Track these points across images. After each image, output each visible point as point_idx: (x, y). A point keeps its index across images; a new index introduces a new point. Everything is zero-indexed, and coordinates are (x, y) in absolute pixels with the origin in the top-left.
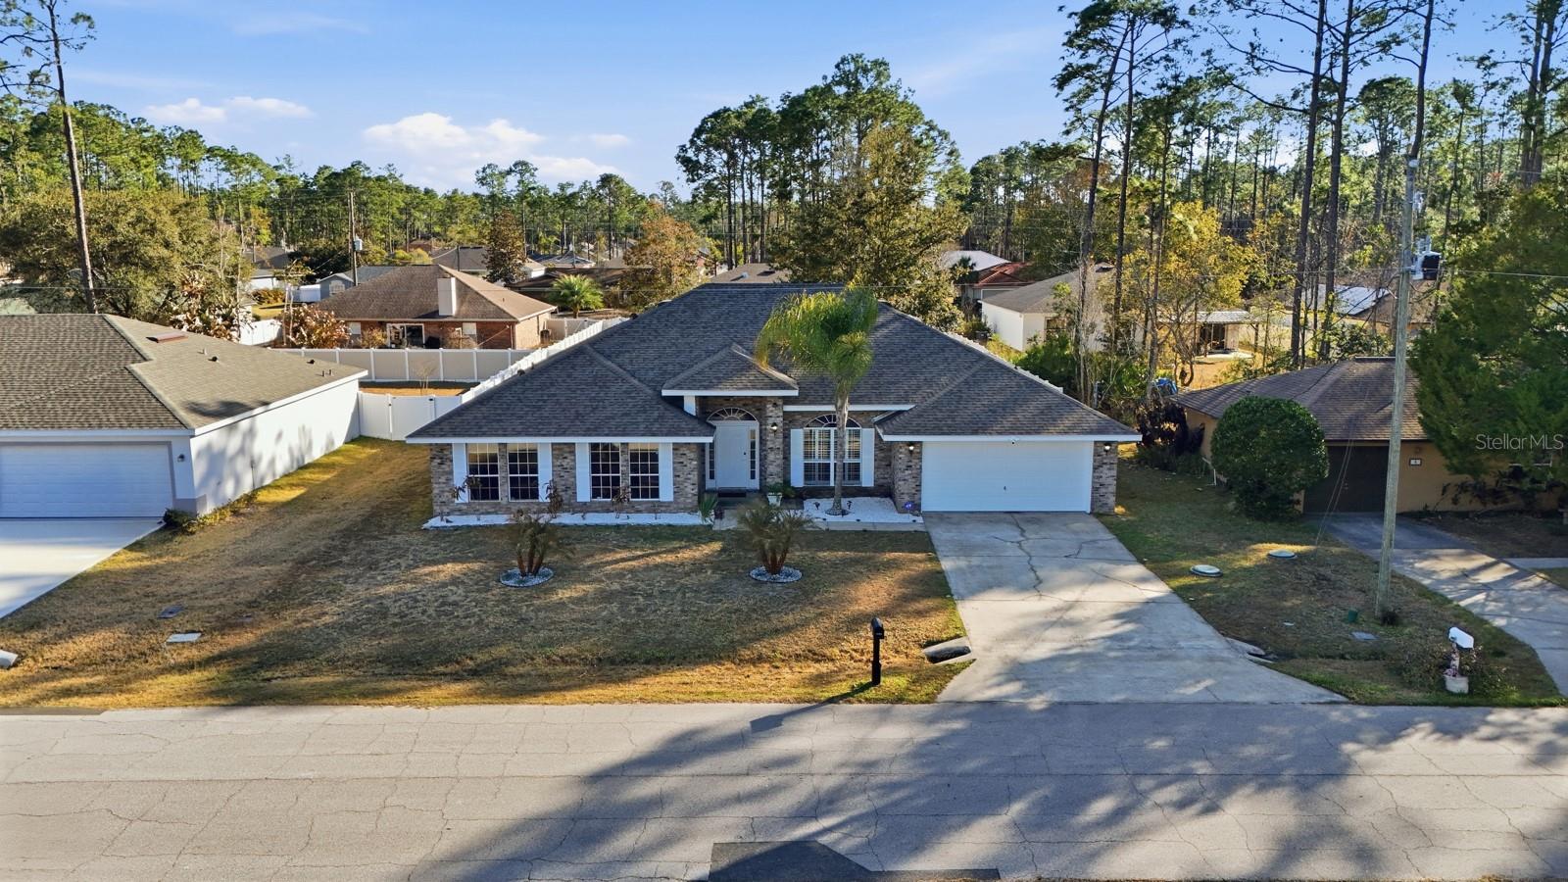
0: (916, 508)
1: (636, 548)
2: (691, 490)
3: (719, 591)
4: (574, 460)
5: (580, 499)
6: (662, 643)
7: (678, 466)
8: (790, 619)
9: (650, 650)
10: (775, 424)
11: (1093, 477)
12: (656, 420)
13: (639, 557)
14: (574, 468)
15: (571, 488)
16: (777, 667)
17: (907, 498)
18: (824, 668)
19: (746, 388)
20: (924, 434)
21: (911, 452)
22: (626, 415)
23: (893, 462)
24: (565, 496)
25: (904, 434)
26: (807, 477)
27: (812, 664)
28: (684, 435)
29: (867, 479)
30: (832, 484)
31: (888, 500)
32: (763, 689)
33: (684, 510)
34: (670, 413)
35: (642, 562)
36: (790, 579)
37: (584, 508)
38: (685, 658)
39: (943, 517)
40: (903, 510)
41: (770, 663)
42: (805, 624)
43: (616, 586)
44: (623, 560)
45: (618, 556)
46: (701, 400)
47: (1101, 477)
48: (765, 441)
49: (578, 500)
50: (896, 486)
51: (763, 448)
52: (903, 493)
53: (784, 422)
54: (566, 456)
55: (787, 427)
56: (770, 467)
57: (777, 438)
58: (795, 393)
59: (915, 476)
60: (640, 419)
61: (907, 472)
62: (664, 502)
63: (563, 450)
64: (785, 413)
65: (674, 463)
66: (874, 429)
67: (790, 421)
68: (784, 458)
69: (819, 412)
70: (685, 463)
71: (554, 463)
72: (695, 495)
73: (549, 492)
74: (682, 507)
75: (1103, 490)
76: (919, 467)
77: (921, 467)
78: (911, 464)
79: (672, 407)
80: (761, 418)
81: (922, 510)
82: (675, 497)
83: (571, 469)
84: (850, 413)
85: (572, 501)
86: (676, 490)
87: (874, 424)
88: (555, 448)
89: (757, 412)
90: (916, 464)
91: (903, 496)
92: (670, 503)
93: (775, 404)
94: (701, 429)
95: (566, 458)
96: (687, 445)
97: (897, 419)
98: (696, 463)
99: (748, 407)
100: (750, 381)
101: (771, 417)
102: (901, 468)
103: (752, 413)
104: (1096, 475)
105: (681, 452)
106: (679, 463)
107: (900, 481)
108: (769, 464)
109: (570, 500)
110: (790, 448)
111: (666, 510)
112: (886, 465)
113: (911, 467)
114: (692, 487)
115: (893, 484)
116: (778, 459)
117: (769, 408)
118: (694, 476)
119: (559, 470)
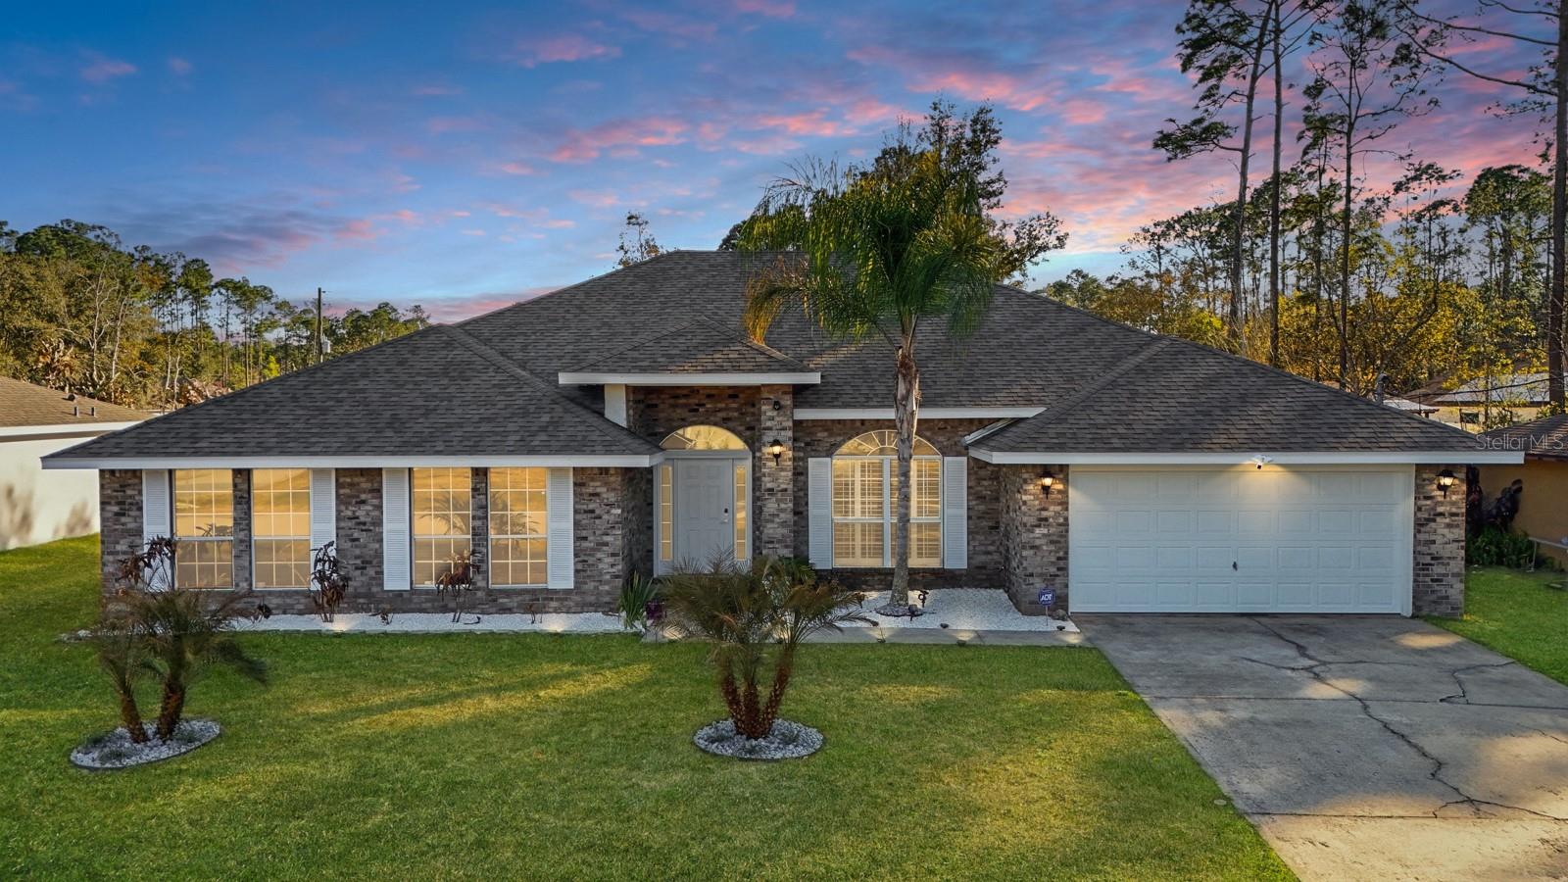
0: (1058, 606)
2: (610, 566)
4: (380, 507)
5: (389, 585)
7: (585, 520)
10: (776, 443)
11: (1417, 542)
12: (543, 429)
14: (379, 522)
15: (372, 562)
17: (1038, 585)
19: (720, 370)
20: (1075, 449)
21: (1046, 489)
22: (489, 420)
23: (1004, 519)
24: (358, 582)
25: (1034, 449)
26: (840, 551)
28: (593, 452)
29: (954, 553)
30: (888, 562)
31: (1001, 595)
33: (596, 607)
34: (576, 420)
36: (793, 750)
37: (402, 602)
39: (1115, 622)
40: (1032, 609)
46: (637, 395)
47: (1434, 542)
48: (759, 479)
49: (387, 587)
50: (1014, 564)
51: (758, 494)
52: (1032, 575)
53: (795, 440)
54: (363, 497)
55: (802, 454)
56: (769, 525)
57: (782, 470)
58: (815, 378)
59: (1055, 538)
60: (511, 427)
61: (1037, 531)
62: (555, 591)
63: (358, 484)
64: (798, 424)
65: (576, 512)
66: (965, 459)
67: (807, 444)
68: (796, 513)
69: (863, 422)
70: (598, 512)
71: (338, 512)
72: (617, 577)
73: (319, 567)
74: (592, 599)
75: (1438, 570)
76: (1061, 520)
77: (1066, 519)
78: (1045, 514)
79: (580, 404)
80: (750, 428)
81: (1073, 608)
82: (576, 582)
83: (373, 524)
84: (920, 421)
85: (375, 589)
86: (580, 567)
87: (967, 448)
88: (341, 480)
89: (748, 433)
90: (1058, 514)
91: (1031, 580)
92: (567, 592)
93: (776, 403)
94: (635, 444)
95: (363, 502)
96: (604, 471)
97: (1014, 429)
98: (619, 511)
99: (731, 424)
100: (729, 360)
101: (770, 429)
102: (1025, 525)
103: (739, 434)
104: (1421, 537)
105: (591, 490)
106: (586, 512)
107: (1024, 553)
108: (768, 521)
109: (369, 586)
110: (807, 495)
111: (554, 604)
112: (992, 528)
113: (1046, 519)
114: (611, 560)
115: (1007, 559)
116: (783, 510)
117: (764, 408)
118: (616, 539)
119: (350, 524)
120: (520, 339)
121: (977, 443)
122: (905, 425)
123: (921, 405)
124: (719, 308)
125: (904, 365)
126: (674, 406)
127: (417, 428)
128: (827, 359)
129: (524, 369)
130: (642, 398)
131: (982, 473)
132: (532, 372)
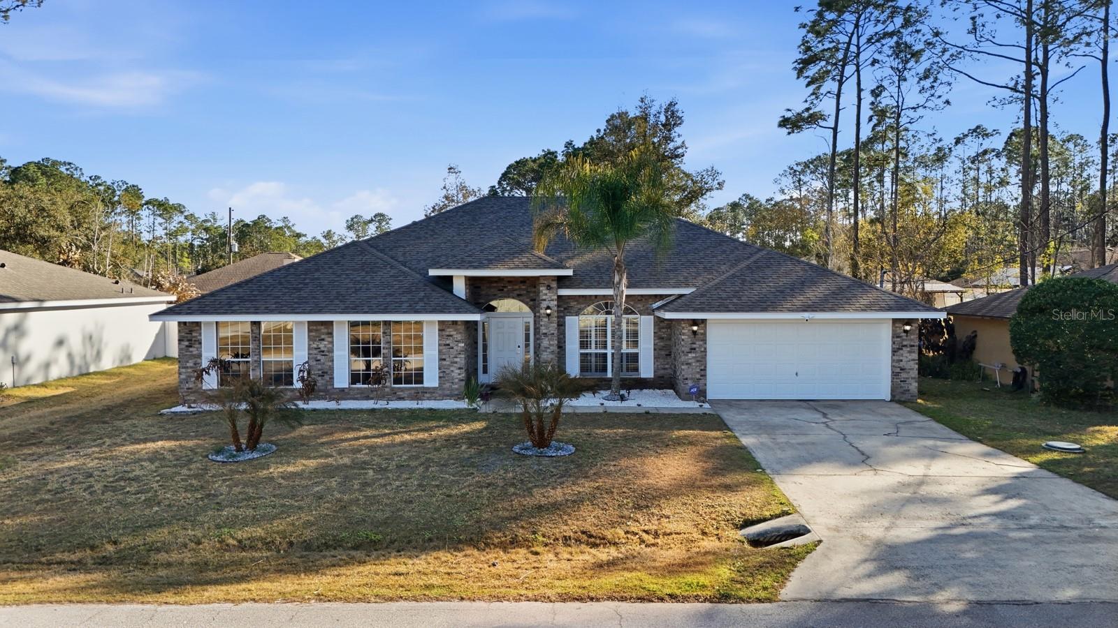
0: (701, 395)
1: (386, 427)
2: (458, 374)
3: (472, 465)
4: (332, 343)
5: (337, 385)
6: (385, 523)
7: (445, 349)
8: (558, 494)
9: (364, 532)
10: (548, 308)
11: (893, 361)
12: (421, 300)
13: (386, 435)
14: (331, 351)
15: (328, 373)
16: (537, 553)
17: (690, 383)
18: (603, 554)
19: (517, 267)
20: (709, 311)
21: (694, 333)
22: (390, 295)
23: (674, 350)
24: (320, 382)
25: (687, 311)
26: (584, 369)
27: (588, 549)
28: (450, 312)
29: (647, 369)
30: (609, 375)
32: (511, 581)
33: (450, 396)
34: (438, 295)
35: (386, 440)
36: (560, 453)
37: (343, 394)
38: (409, 542)
40: (686, 396)
41: (528, 547)
42: (577, 502)
43: (346, 460)
44: (366, 437)
45: (362, 434)
46: (471, 281)
47: (901, 361)
48: (539, 328)
49: (335, 386)
50: (678, 374)
51: (537, 336)
52: (687, 379)
53: (558, 306)
54: (323, 337)
55: (562, 314)
56: (545, 353)
57: (551, 323)
58: (569, 272)
59: (699, 359)
60: (404, 299)
61: (690, 355)
62: (428, 388)
63: (320, 330)
64: (560, 297)
65: (439, 345)
66: (652, 317)
67: (565, 309)
68: (559, 347)
69: (596, 296)
70: (451, 345)
71: (309, 345)
72: (462, 380)
73: (301, 375)
74: (448, 392)
75: (904, 375)
76: (703, 349)
77: (705, 349)
78: (694, 346)
79: (439, 286)
80: (533, 300)
81: (709, 396)
82: (439, 384)
83: (328, 352)
84: (627, 296)
85: (329, 387)
86: (441, 375)
87: (653, 311)
88: (311, 328)
89: (531, 303)
90: (701, 346)
91: (686, 382)
92: (435, 388)
93: (549, 286)
94: (472, 308)
95: (323, 340)
96: (455, 323)
97: (679, 301)
98: (463, 345)
99: (521, 298)
100: (523, 262)
101: (545, 300)
102: (683, 352)
103: (526, 304)
104: (895, 358)
105: (447, 333)
106: (445, 345)
107: (683, 367)
108: (544, 351)
109: (326, 385)
110: (565, 337)
111: (428, 395)
112: (667, 355)
113: (695, 349)
114: (458, 371)
115: (675, 372)
116: (553, 345)
117: (541, 289)
118: (461, 360)
119: (315, 352)
120: (401, 249)
121: (659, 308)
122: (619, 298)
123: (628, 287)
124: (513, 231)
125: (618, 265)
126: (490, 287)
127: (352, 299)
128: (577, 261)
129: (405, 266)
130: (472, 282)
131: (662, 325)
132: (410, 268)
